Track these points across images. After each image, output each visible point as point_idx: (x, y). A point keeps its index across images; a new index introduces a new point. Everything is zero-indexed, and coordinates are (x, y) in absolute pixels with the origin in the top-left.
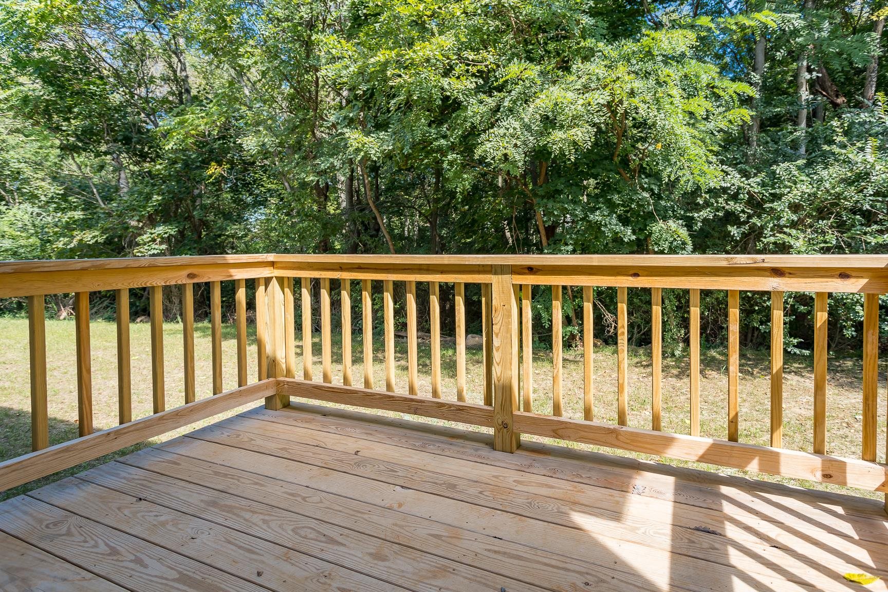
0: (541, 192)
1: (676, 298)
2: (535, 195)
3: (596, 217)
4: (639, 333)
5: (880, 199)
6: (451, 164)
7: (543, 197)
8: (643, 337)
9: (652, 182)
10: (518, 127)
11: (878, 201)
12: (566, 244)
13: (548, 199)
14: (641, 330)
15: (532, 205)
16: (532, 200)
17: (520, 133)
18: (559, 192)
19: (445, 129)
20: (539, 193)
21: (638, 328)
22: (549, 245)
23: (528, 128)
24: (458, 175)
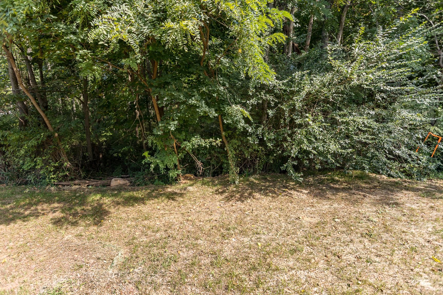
0: (155, 84)
1: (234, 150)
2: (151, 86)
3: (192, 101)
4: (213, 169)
5: (341, 95)
6: (82, 56)
7: (156, 87)
8: (216, 171)
9: (225, 80)
10: (131, 15)
11: (339, 97)
12: (173, 120)
13: (161, 88)
14: (214, 167)
15: (149, 93)
16: (149, 90)
17: (134, 21)
18: (168, 84)
19: (75, 27)
20: (154, 85)
21: (213, 166)
22: (162, 120)
23: (141, 16)
24: (89, 67)
